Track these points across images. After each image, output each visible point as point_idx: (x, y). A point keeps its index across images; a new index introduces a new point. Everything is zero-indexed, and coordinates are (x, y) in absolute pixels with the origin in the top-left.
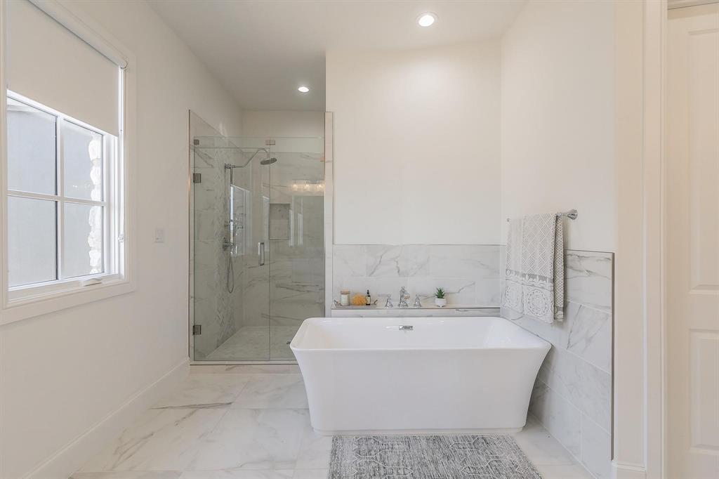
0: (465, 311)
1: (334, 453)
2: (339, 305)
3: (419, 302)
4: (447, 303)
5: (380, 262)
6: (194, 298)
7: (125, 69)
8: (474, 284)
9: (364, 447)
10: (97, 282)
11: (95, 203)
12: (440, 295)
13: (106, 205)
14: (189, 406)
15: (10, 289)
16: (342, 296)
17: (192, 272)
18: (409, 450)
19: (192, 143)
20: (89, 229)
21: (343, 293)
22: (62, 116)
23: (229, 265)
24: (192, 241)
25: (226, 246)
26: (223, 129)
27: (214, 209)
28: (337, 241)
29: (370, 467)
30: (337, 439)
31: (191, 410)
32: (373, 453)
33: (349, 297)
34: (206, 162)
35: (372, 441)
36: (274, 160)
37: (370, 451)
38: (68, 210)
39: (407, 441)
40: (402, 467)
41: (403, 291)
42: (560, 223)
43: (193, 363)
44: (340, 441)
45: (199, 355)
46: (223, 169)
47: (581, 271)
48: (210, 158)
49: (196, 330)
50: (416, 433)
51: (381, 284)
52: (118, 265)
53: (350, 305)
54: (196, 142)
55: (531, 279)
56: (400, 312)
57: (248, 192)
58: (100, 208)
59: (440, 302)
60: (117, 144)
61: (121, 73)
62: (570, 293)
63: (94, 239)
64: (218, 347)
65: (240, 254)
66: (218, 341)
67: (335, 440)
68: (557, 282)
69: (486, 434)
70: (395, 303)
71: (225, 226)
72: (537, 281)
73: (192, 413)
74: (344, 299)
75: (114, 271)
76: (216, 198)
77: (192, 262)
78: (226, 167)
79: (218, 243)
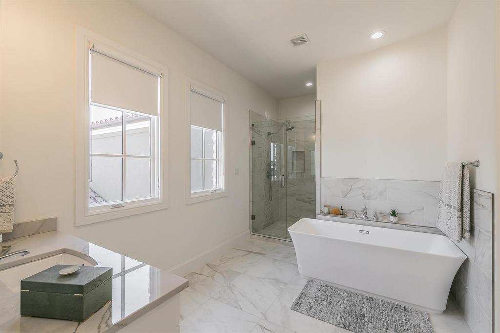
0: (413, 228)
1: (307, 286)
2: (323, 213)
3: (377, 217)
4: (399, 220)
5: (351, 190)
6: (252, 202)
7: (224, 103)
8: (423, 209)
9: (323, 289)
10: (215, 191)
11: (215, 160)
12: (394, 214)
13: (218, 160)
14: (248, 251)
15: (192, 192)
16: (325, 208)
17: (251, 189)
18: (348, 298)
19: (251, 126)
20: (213, 170)
21: (325, 206)
22: (204, 129)
23: (270, 186)
24: (251, 174)
25: (269, 176)
26: (267, 115)
27: (262, 157)
28: (323, 176)
29: (323, 297)
30: (311, 281)
31: (248, 253)
32: (327, 292)
33: (329, 209)
34: (258, 133)
35: (329, 288)
36: (293, 128)
37: (326, 291)
38: (206, 162)
39: (350, 294)
40: (340, 302)
41: (365, 209)
42: (466, 169)
43: (252, 233)
44: (311, 283)
45: (255, 230)
46: (267, 135)
47: (480, 205)
48: (260, 131)
49: (253, 217)
50: (357, 292)
51: (352, 203)
52: (221, 185)
53: (329, 213)
54: (253, 125)
55: (449, 208)
56: (362, 221)
57: (282, 145)
58: (216, 161)
59: (393, 219)
60: (221, 134)
61: (222, 104)
62: (476, 221)
63: (214, 174)
64: (264, 228)
65: (276, 180)
66: (264, 225)
67: (309, 281)
68: (464, 211)
69: (407, 306)
70: (360, 216)
71: (268, 165)
72: (452, 210)
73: (248, 254)
74: (326, 210)
75: (220, 187)
76: (263, 151)
77: (251, 184)
78: (268, 134)
79: (264, 174)
